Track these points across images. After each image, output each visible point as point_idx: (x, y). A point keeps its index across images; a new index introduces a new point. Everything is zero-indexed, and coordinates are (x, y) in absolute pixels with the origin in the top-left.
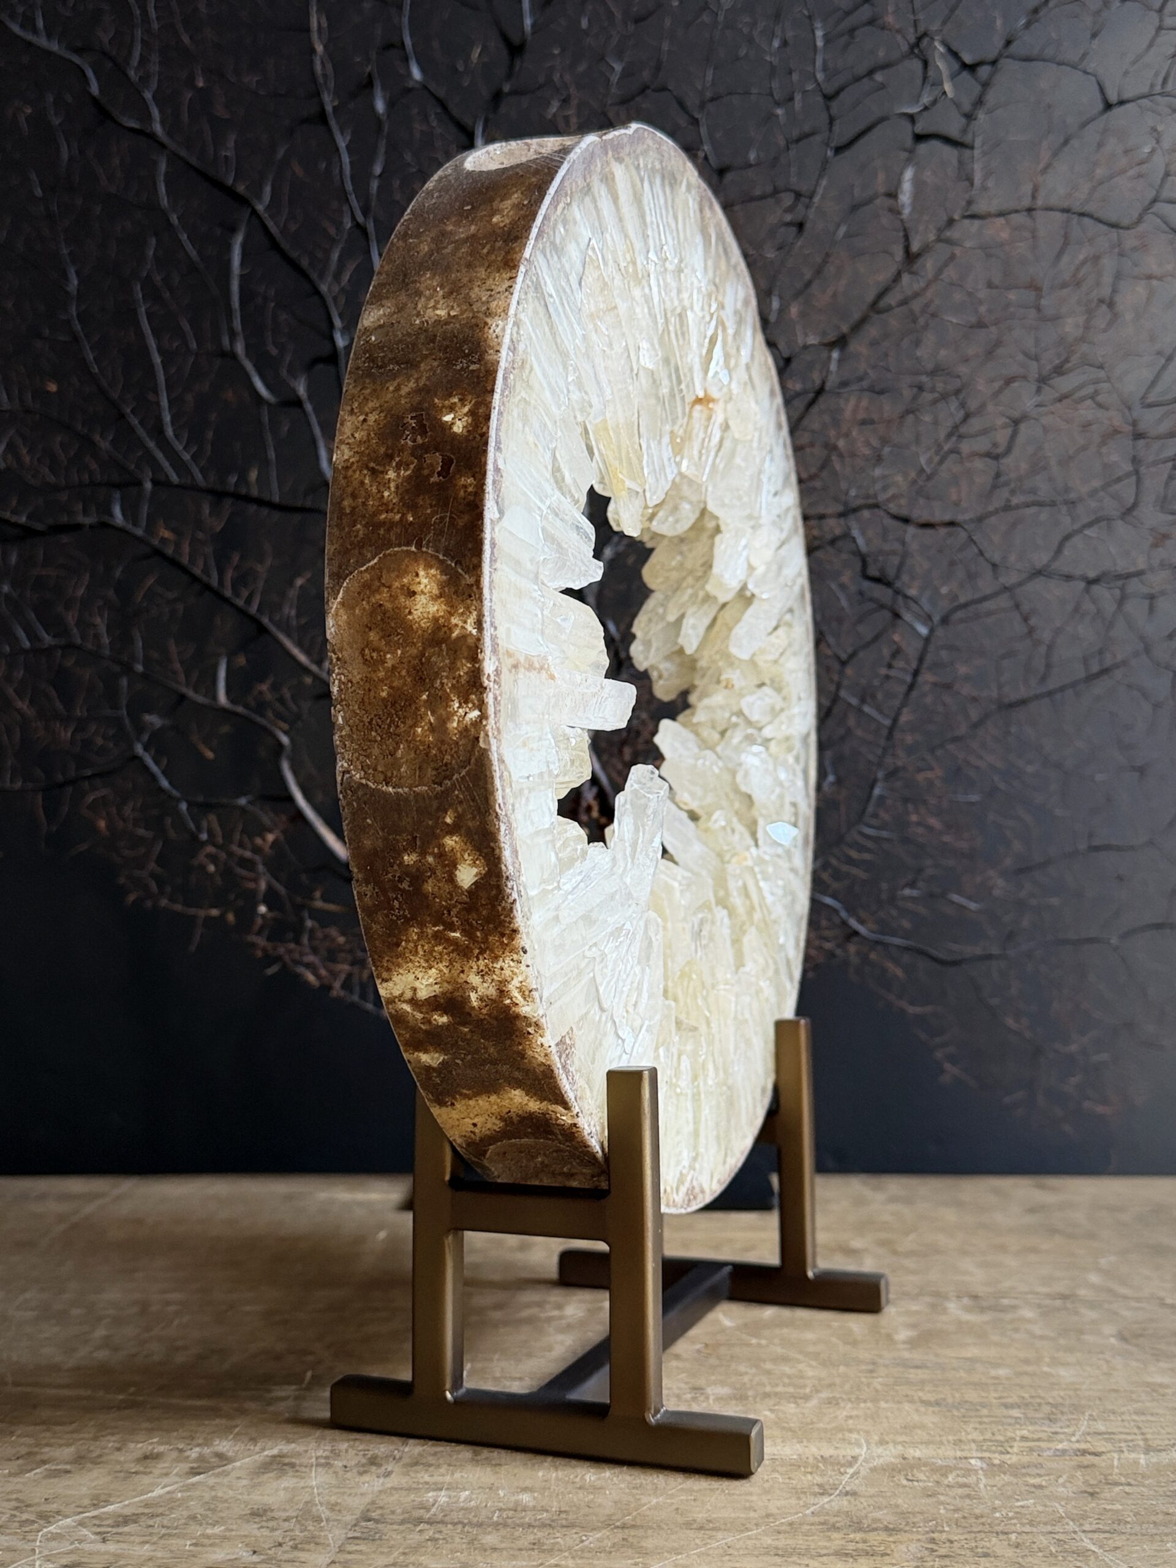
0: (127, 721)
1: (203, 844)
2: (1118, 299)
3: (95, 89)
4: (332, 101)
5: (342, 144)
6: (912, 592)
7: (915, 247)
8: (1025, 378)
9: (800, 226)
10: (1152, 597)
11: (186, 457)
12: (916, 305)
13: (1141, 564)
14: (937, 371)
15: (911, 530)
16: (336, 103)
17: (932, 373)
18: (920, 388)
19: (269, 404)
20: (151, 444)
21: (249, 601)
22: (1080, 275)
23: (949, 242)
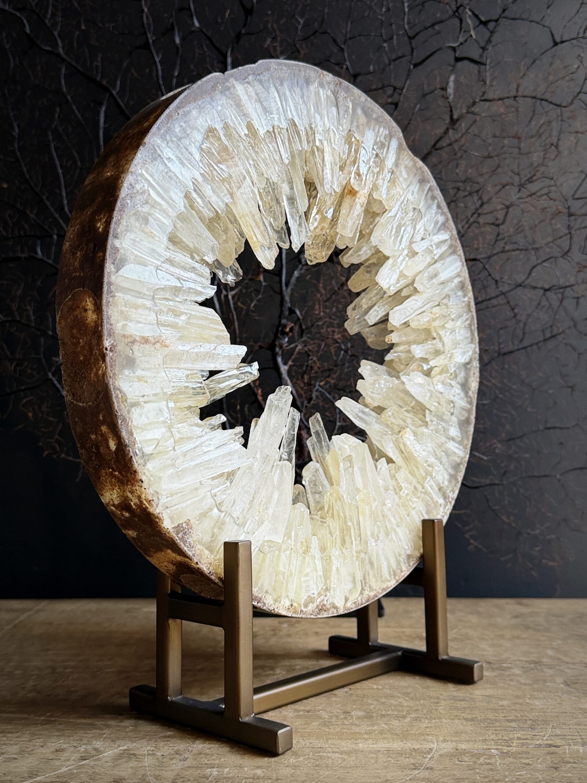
0: (43, 360)
2: (561, 143)
3: (28, 30)
4: (152, 37)
5: (157, 60)
7: (455, 117)
8: (512, 184)
9: (396, 105)
10: (578, 298)
12: (456, 146)
13: (572, 281)
14: (467, 180)
16: (154, 38)
17: (464, 182)
18: (458, 189)
20: (57, 216)
22: (541, 131)
23: (473, 113)
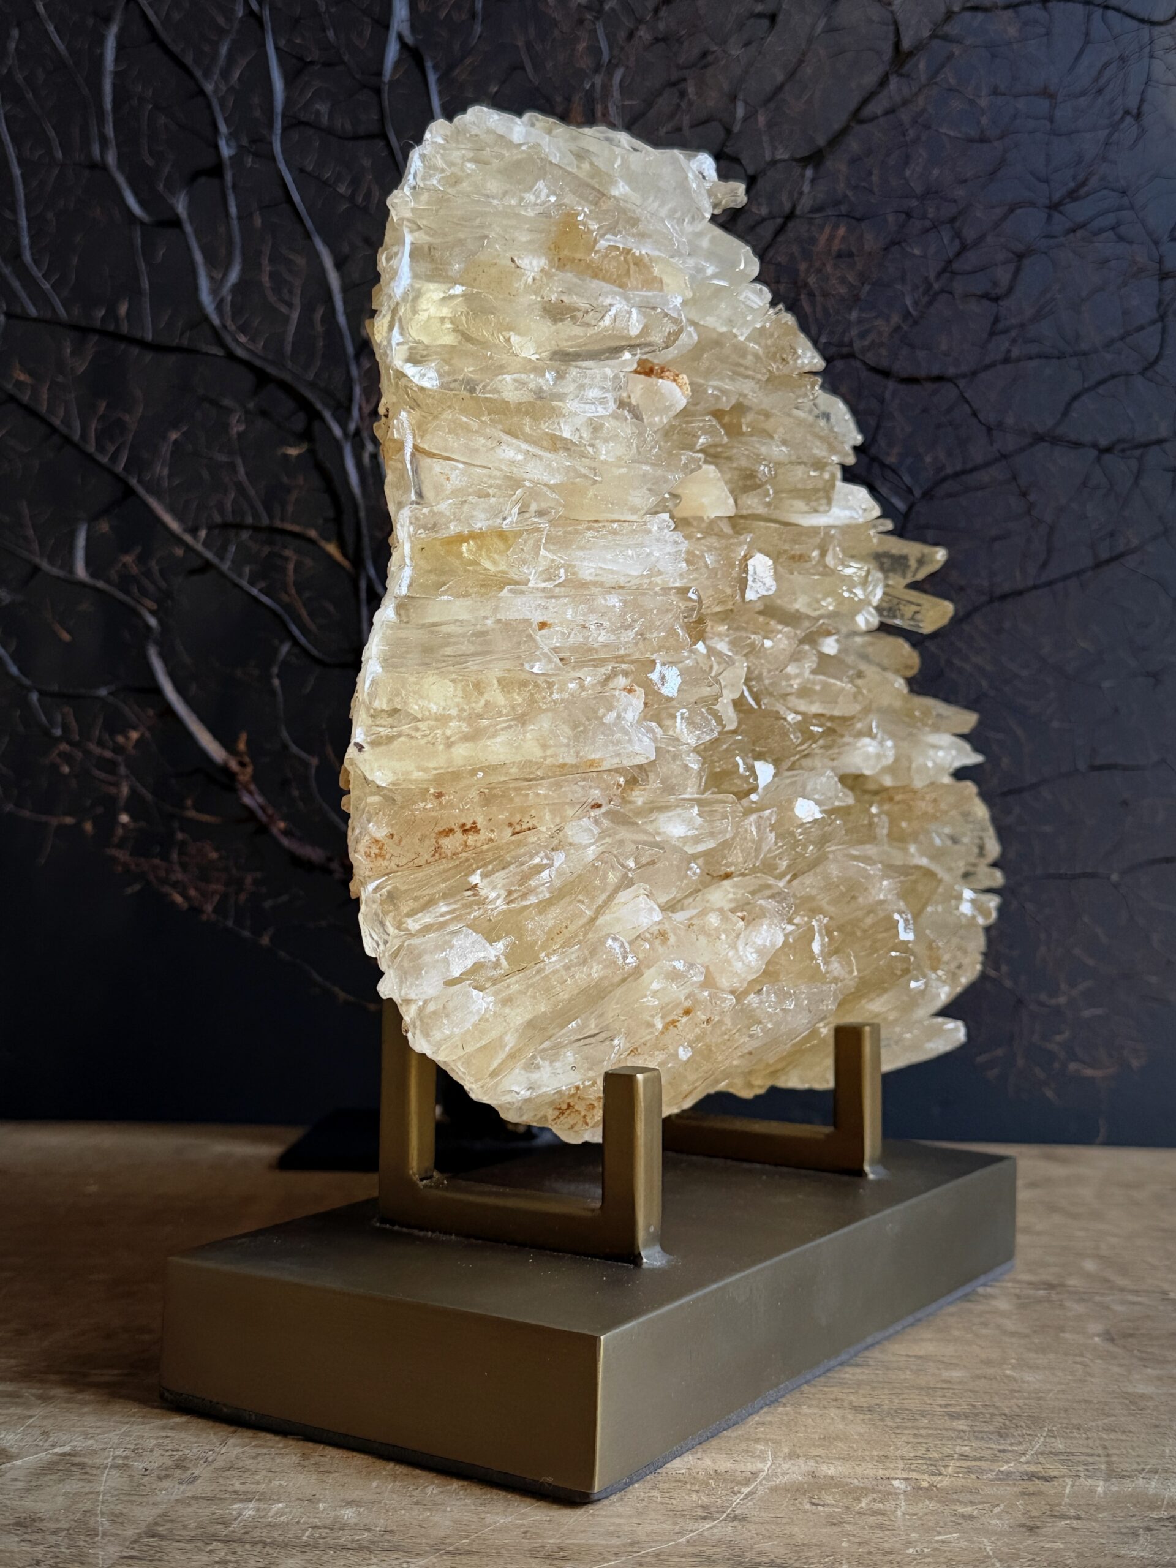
1: (57, 740)
2: (1147, 109)
6: (892, 460)
7: (906, 45)
8: (1032, 204)
9: (773, 18)
10: (1175, 470)
11: (46, 286)
12: (905, 116)
13: (1163, 431)
14: (930, 193)
15: (891, 385)
17: (923, 197)
19: (142, 223)
21: (114, 458)
22: (1103, 80)
23: (946, 38)
